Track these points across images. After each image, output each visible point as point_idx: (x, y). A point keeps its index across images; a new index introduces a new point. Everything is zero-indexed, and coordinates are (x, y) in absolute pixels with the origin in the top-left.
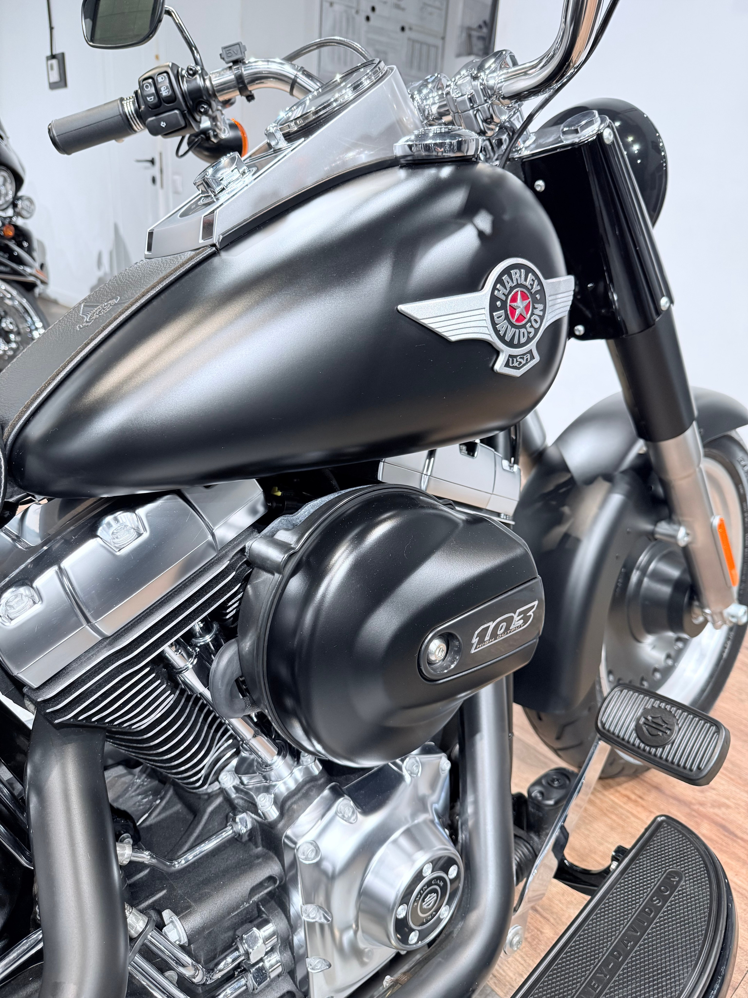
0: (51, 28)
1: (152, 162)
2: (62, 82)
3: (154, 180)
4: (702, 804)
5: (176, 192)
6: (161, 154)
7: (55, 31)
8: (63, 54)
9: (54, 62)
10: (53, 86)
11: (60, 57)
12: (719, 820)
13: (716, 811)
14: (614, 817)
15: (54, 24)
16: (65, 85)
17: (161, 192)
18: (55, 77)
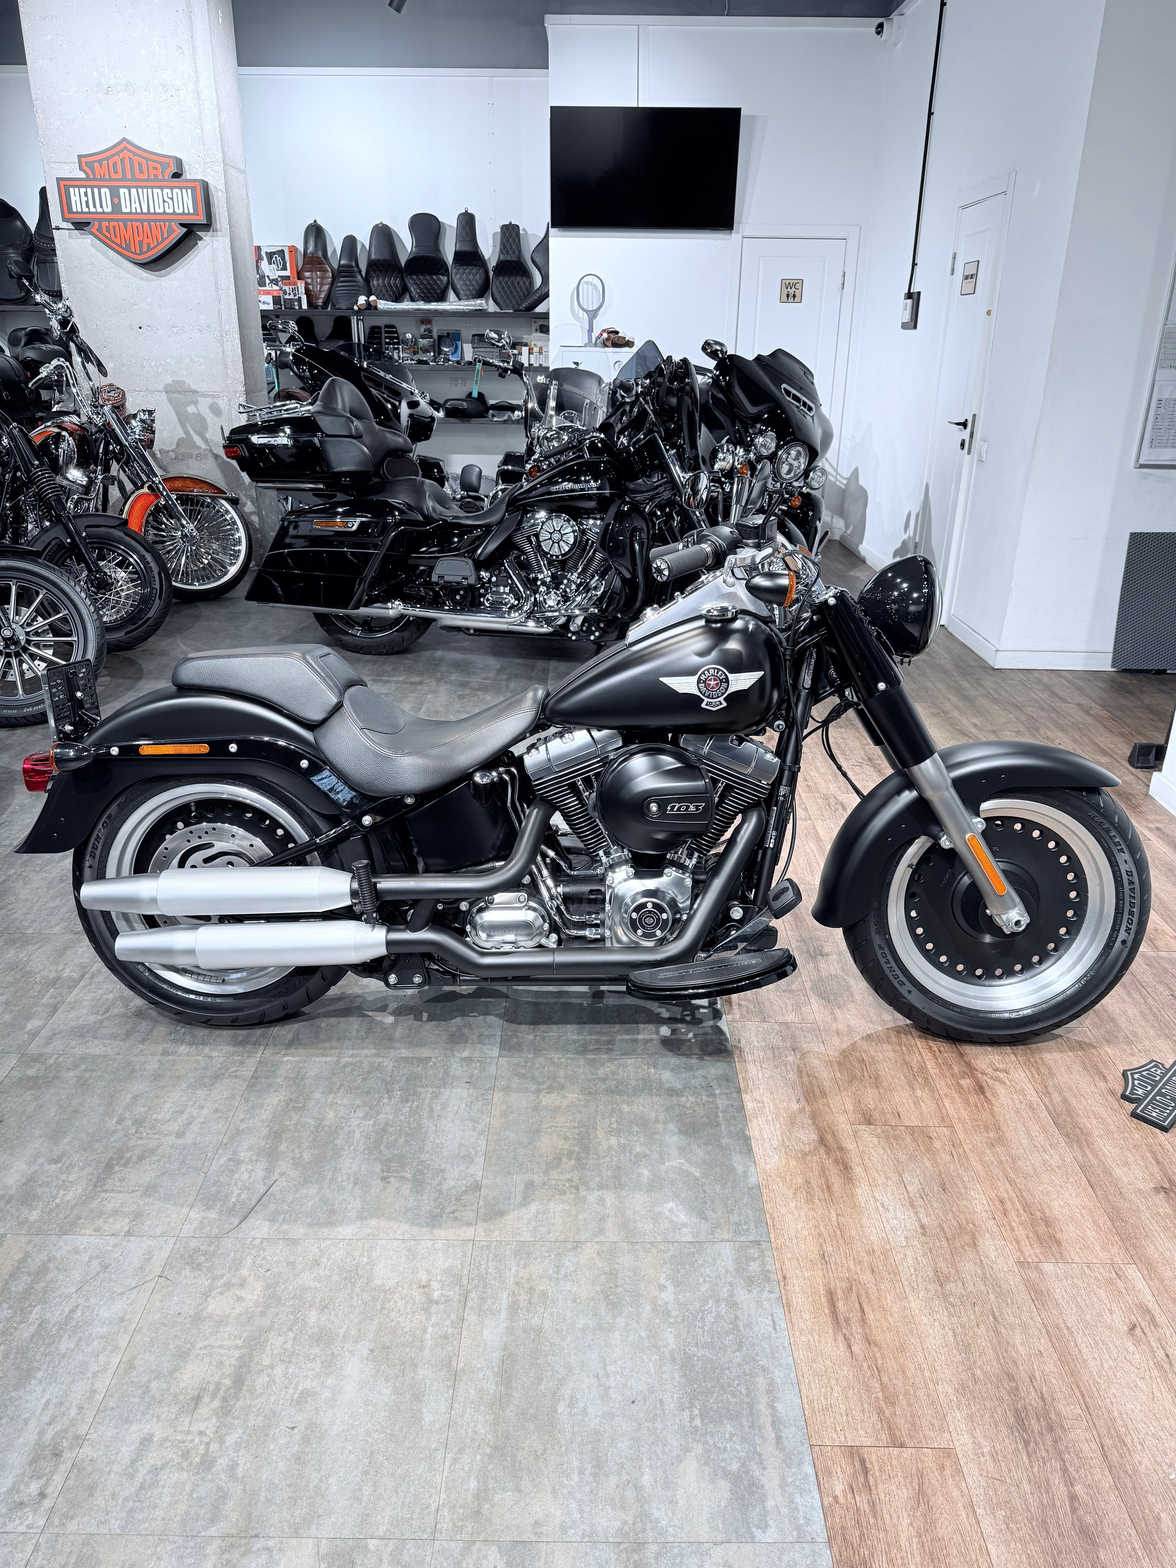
0: (914, 264)
1: (964, 425)
2: (913, 323)
3: (963, 445)
4: (983, 1073)
5: (981, 461)
6: (974, 416)
7: (917, 268)
8: (919, 293)
9: (909, 301)
10: (905, 326)
11: (915, 297)
12: (984, 1084)
13: (990, 1082)
14: (904, 1049)
15: (918, 261)
16: (915, 327)
17: (967, 458)
18: (907, 317)
